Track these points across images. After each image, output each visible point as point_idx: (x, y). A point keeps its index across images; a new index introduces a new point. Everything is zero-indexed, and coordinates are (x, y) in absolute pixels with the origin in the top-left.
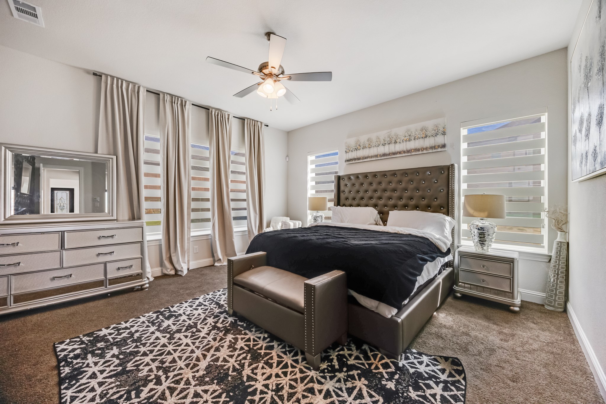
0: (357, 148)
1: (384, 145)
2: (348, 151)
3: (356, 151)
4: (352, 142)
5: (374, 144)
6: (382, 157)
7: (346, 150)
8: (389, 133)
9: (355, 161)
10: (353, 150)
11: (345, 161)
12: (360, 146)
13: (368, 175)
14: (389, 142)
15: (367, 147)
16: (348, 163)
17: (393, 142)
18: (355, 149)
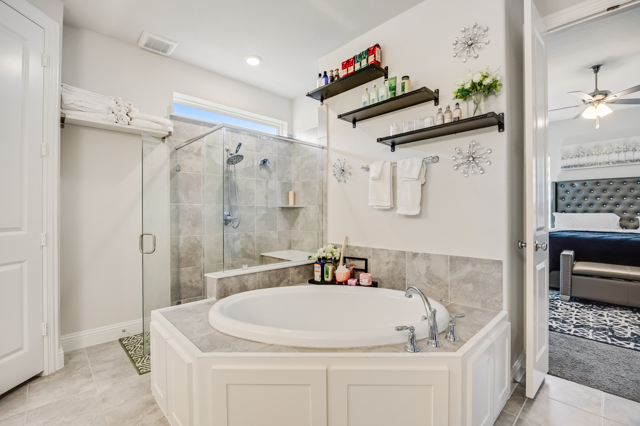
0: (579, 155)
1: (618, 152)
2: (565, 157)
3: (577, 158)
4: (572, 148)
5: (604, 151)
6: (615, 164)
7: (562, 156)
8: (626, 141)
9: (576, 167)
10: (573, 157)
11: (562, 168)
12: (584, 153)
13: (587, 182)
14: (625, 150)
15: (593, 153)
16: (565, 169)
17: (631, 149)
18: (577, 155)
